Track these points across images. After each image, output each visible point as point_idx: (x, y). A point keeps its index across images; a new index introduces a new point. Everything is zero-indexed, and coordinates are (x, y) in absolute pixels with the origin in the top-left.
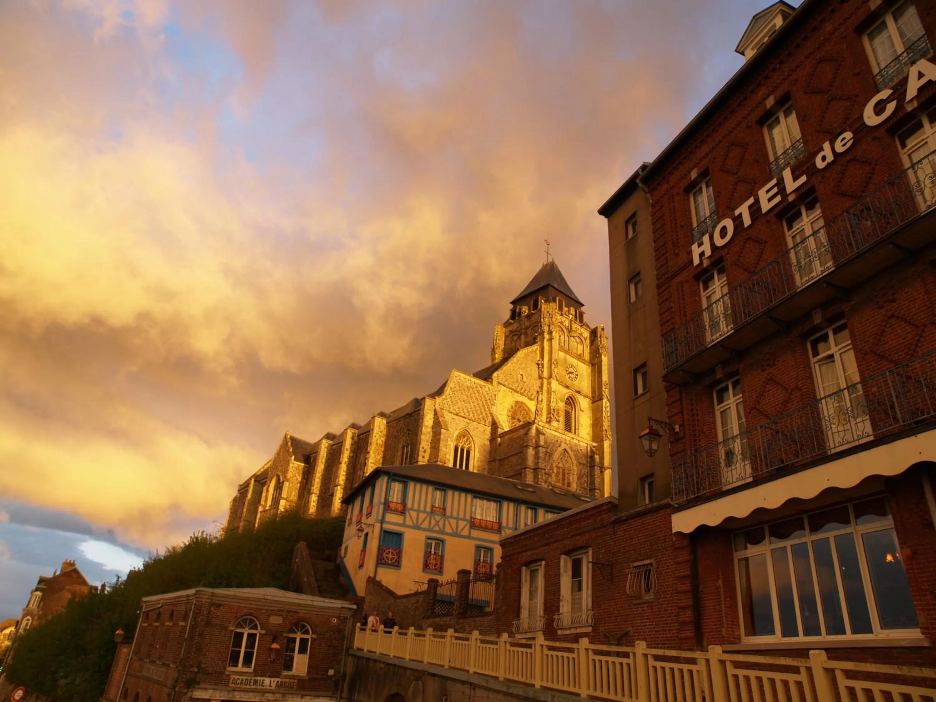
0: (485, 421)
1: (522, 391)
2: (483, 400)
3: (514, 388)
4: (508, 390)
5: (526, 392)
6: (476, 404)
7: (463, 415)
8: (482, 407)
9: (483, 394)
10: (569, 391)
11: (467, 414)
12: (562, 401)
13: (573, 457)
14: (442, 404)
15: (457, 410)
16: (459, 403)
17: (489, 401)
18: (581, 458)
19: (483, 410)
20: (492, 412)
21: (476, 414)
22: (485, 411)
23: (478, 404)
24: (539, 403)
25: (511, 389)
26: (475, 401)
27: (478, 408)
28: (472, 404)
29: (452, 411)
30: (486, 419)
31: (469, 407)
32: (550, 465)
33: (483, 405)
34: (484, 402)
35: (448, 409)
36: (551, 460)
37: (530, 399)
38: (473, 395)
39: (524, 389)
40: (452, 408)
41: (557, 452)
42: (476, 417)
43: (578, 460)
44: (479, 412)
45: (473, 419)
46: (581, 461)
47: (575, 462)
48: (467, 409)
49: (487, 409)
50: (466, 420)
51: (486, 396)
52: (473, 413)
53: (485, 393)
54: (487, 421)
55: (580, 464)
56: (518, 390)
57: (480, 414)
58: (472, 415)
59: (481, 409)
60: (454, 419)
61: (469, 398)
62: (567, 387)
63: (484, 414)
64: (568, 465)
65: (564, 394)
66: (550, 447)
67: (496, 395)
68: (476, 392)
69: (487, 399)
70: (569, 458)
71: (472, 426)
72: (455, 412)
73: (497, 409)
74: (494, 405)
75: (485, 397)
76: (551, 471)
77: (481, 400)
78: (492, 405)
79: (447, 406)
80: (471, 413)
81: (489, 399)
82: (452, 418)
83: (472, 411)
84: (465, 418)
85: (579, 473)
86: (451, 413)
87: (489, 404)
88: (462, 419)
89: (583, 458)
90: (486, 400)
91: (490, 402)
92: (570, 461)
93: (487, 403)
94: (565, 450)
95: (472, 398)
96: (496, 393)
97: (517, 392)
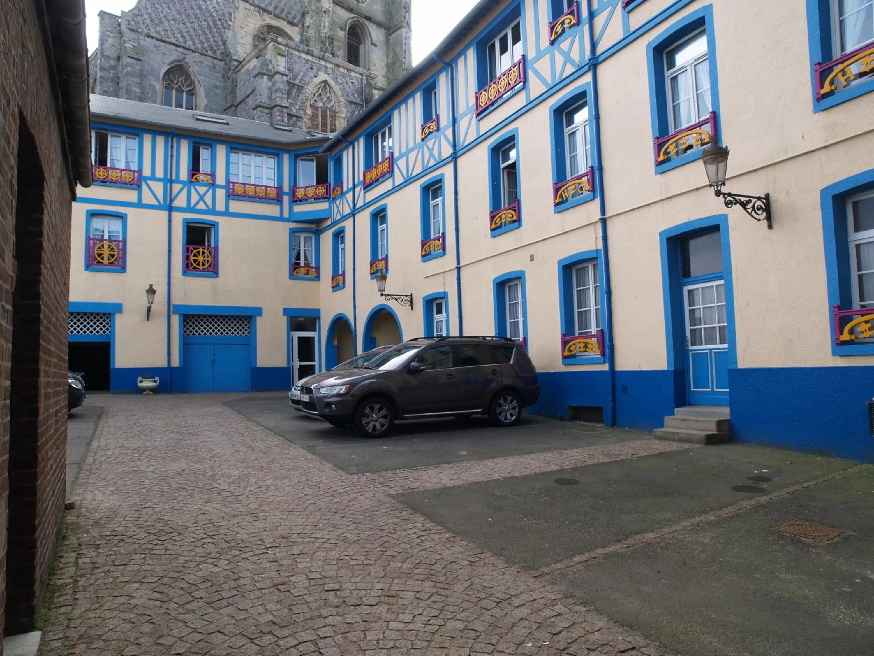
0: (215, 52)
1: (277, 12)
2: (209, 19)
3: (263, 5)
4: (252, 8)
5: (284, 13)
6: (196, 25)
7: (173, 41)
8: (207, 31)
9: (209, 11)
10: (352, 15)
11: (181, 40)
12: (342, 29)
13: (339, 93)
14: (133, 23)
15: (162, 33)
16: (166, 23)
17: (219, 23)
18: (353, 94)
19: (209, 36)
20: (225, 38)
21: (197, 41)
22: (213, 36)
23: (199, 26)
24: (305, 29)
25: (258, 7)
26: (195, 20)
27: (200, 32)
28: (189, 25)
29: (155, 35)
30: (215, 48)
31: (184, 30)
32: (299, 103)
33: (209, 27)
34: (211, 23)
35: (146, 31)
36: (302, 96)
37: (291, 23)
38: (191, 12)
39: (280, 8)
40: (152, 30)
41: (312, 84)
42: (199, 46)
43: (347, 96)
44: (202, 37)
45: (192, 47)
46: (351, 98)
47: (342, 100)
48: (181, 33)
49: (216, 35)
50: (181, 50)
51: (214, 14)
52: (191, 39)
53: (213, 10)
54: (218, 52)
55: (351, 102)
56: (271, 9)
57: (204, 41)
58: (190, 43)
59: (205, 33)
60: (159, 47)
61: (184, 16)
62: (351, 10)
63: (212, 40)
64: (332, 104)
65: (345, 19)
66: (299, 78)
67: (230, 14)
68: (195, 7)
69: (217, 19)
70: (333, 95)
71: (190, 59)
72: (158, 37)
73: (235, 35)
74: (229, 27)
75: (211, 15)
76: (302, 112)
77: (205, 20)
78: (225, 28)
79: (143, 26)
80: (188, 38)
81: (220, 20)
82: (155, 46)
83: (190, 36)
84: (179, 46)
85: (349, 114)
86: (152, 37)
87: (220, 27)
88: (173, 47)
89: (356, 95)
90: (214, 21)
91: (222, 24)
92: (333, 98)
93: (216, 26)
94: (325, 82)
95: (188, 16)
96: (231, 10)
97: (269, 13)
